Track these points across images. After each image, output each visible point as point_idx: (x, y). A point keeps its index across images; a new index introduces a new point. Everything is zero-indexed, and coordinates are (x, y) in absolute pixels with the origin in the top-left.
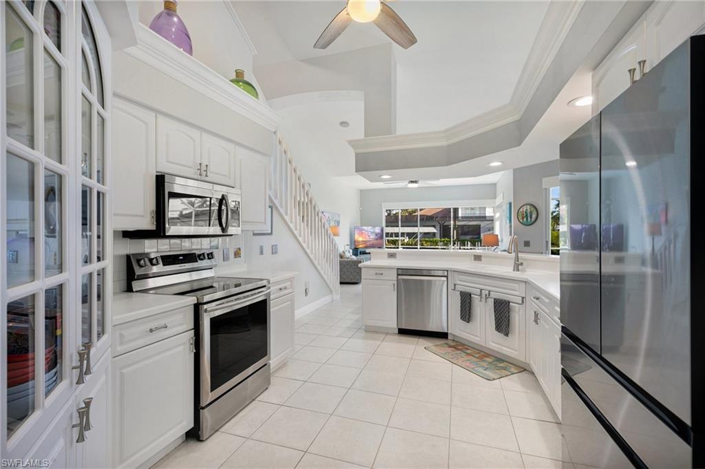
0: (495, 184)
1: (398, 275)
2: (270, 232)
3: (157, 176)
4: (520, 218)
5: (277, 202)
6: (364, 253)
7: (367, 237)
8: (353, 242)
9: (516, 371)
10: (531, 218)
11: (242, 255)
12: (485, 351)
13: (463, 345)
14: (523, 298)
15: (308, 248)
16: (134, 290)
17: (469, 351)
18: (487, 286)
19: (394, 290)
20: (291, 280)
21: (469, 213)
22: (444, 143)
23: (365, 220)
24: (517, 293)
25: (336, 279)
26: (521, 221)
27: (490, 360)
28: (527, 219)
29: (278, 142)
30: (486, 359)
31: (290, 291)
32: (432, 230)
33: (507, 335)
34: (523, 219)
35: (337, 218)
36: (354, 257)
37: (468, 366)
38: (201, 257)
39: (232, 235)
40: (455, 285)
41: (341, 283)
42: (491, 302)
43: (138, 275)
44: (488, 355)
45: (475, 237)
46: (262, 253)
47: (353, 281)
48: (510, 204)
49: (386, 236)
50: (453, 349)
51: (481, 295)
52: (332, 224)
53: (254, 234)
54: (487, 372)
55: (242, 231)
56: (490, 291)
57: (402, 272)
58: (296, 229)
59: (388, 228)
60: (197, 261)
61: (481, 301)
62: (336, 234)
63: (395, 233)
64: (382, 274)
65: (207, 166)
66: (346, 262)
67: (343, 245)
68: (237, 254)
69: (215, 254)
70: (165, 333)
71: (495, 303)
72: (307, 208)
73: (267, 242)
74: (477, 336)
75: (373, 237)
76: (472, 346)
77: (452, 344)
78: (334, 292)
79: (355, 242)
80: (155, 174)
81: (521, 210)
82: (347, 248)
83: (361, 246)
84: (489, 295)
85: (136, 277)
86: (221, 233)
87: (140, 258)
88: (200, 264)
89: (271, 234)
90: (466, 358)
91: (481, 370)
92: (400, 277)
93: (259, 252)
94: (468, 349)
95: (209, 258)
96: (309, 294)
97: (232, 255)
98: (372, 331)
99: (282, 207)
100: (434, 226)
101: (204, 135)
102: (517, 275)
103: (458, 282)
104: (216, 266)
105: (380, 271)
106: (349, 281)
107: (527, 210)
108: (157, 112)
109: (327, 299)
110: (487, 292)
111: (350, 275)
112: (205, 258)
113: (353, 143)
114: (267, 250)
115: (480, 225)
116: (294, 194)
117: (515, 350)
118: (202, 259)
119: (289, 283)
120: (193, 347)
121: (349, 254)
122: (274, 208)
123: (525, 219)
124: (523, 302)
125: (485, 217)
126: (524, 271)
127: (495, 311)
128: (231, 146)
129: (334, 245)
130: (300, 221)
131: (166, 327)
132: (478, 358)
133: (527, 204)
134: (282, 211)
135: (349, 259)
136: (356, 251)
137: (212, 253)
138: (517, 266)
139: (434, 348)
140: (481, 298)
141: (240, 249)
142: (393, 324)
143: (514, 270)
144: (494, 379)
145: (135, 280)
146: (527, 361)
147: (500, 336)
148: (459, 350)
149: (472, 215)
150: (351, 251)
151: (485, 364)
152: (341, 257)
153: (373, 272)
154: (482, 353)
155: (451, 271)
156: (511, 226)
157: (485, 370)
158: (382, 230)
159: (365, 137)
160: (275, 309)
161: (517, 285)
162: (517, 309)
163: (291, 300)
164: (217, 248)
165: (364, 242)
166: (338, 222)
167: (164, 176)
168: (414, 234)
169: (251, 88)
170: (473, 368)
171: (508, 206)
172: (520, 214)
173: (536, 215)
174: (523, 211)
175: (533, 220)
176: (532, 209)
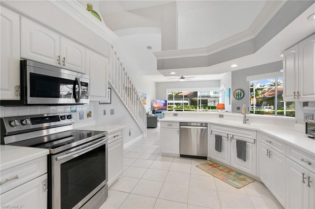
0: (219, 81)
1: (180, 125)
2: (110, 102)
3: (21, 61)
4: (235, 96)
5: (114, 86)
6: (158, 113)
7: (159, 105)
8: (152, 107)
9: (251, 182)
10: (241, 96)
11: (92, 115)
12: (230, 168)
13: (217, 164)
14: (255, 140)
15: (131, 111)
16: (5, 144)
17: (220, 168)
18: (231, 132)
19: (178, 134)
20: (121, 130)
21: (203, 94)
22: (206, 54)
23: (158, 97)
24: (251, 137)
25: (145, 125)
26: (236, 97)
27: (233, 173)
28: (239, 97)
29: (114, 53)
30: (231, 173)
31: (121, 136)
32: (186, 102)
33: (245, 160)
34: (236, 96)
35: (145, 96)
36: (153, 115)
37: (223, 179)
38: (63, 118)
39: (83, 104)
40: (212, 131)
41: (148, 128)
42: (234, 142)
43: (8, 133)
44: (232, 171)
45: (205, 105)
46: (105, 114)
47: (153, 127)
48: (230, 89)
49: (168, 105)
50: (212, 166)
51: (228, 137)
52: (143, 98)
53: (100, 103)
54: (235, 183)
55: (90, 101)
56: (233, 135)
57: (181, 124)
58: (124, 101)
59: (169, 101)
60: (60, 121)
61: (228, 140)
62: (145, 104)
63: (170, 103)
64: (171, 125)
65: (64, 58)
66: (150, 117)
67: (148, 109)
68: (89, 115)
69: (73, 116)
70: (17, 182)
71: (237, 142)
72: (130, 90)
73: (108, 108)
74: (225, 160)
75: (162, 105)
76: (222, 165)
77: (211, 163)
78: (144, 133)
79: (153, 107)
80: (20, 59)
81: (236, 92)
82: (150, 110)
83: (156, 109)
84: (233, 137)
85: (7, 134)
86: (75, 103)
87: (12, 120)
88: (62, 122)
89: (110, 103)
90: (220, 173)
91: (231, 181)
92: (181, 127)
93: (103, 113)
94: (219, 167)
95: (68, 118)
96: (131, 135)
97: (85, 116)
98: (165, 156)
99: (116, 89)
100: (187, 100)
101: (62, 38)
102: (245, 126)
103: (214, 130)
104: (73, 123)
105: (170, 123)
106: (151, 126)
107: (238, 92)
108: (21, 14)
109: (140, 137)
110: (231, 136)
111: (152, 123)
112: (65, 119)
113: (156, 54)
114: (108, 112)
115: (207, 100)
116: (123, 83)
117: (250, 169)
118: (63, 119)
119: (120, 132)
120: (46, 187)
121: (151, 113)
122: (112, 89)
123: (238, 97)
124: (255, 142)
125: (210, 96)
126: (249, 124)
127: (237, 147)
128: (82, 49)
129: (144, 109)
130: (126, 96)
131: (17, 178)
132: (226, 172)
133: (238, 89)
134: (117, 91)
135: (151, 116)
136: (154, 112)
137: (70, 115)
138: (246, 121)
139: (201, 166)
140: (228, 139)
141: (91, 112)
142: (177, 152)
143: (243, 123)
144: (241, 188)
145: (6, 136)
146: (257, 176)
147: (240, 161)
148: (215, 167)
149: (204, 95)
150: (152, 112)
151: (232, 177)
152: (147, 115)
153: (167, 124)
154: (228, 169)
155: (209, 123)
156: (230, 100)
157: (233, 181)
158: (166, 101)
159: (162, 50)
160: (111, 149)
161: (251, 133)
162: (251, 146)
163: (121, 142)
164: (76, 112)
165: (157, 107)
166: (146, 98)
167: (26, 61)
168: (178, 103)
169: (97, 15)
170: (226, 180)
171: (228, 90)
172: (235, 94)
173: (243, 94)
174: (236, 93)
175: (241, 97)
176: (241, 91)
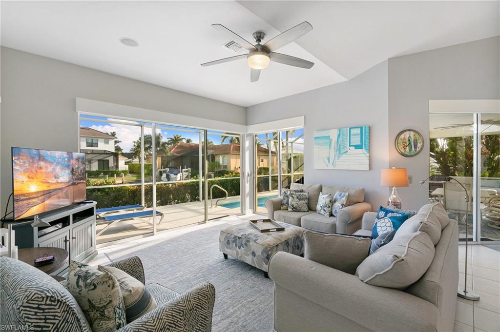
4: (401, 146)
10: (416, 147)
28: (411, 148)
81: (402, 136)
107: (410, 137)
123: (408, 149)
133: (410, 130)
172: (400, 141)
173: (421, 144)
174: (404, 138)
175: (418, 150)
176: (417, 136)
